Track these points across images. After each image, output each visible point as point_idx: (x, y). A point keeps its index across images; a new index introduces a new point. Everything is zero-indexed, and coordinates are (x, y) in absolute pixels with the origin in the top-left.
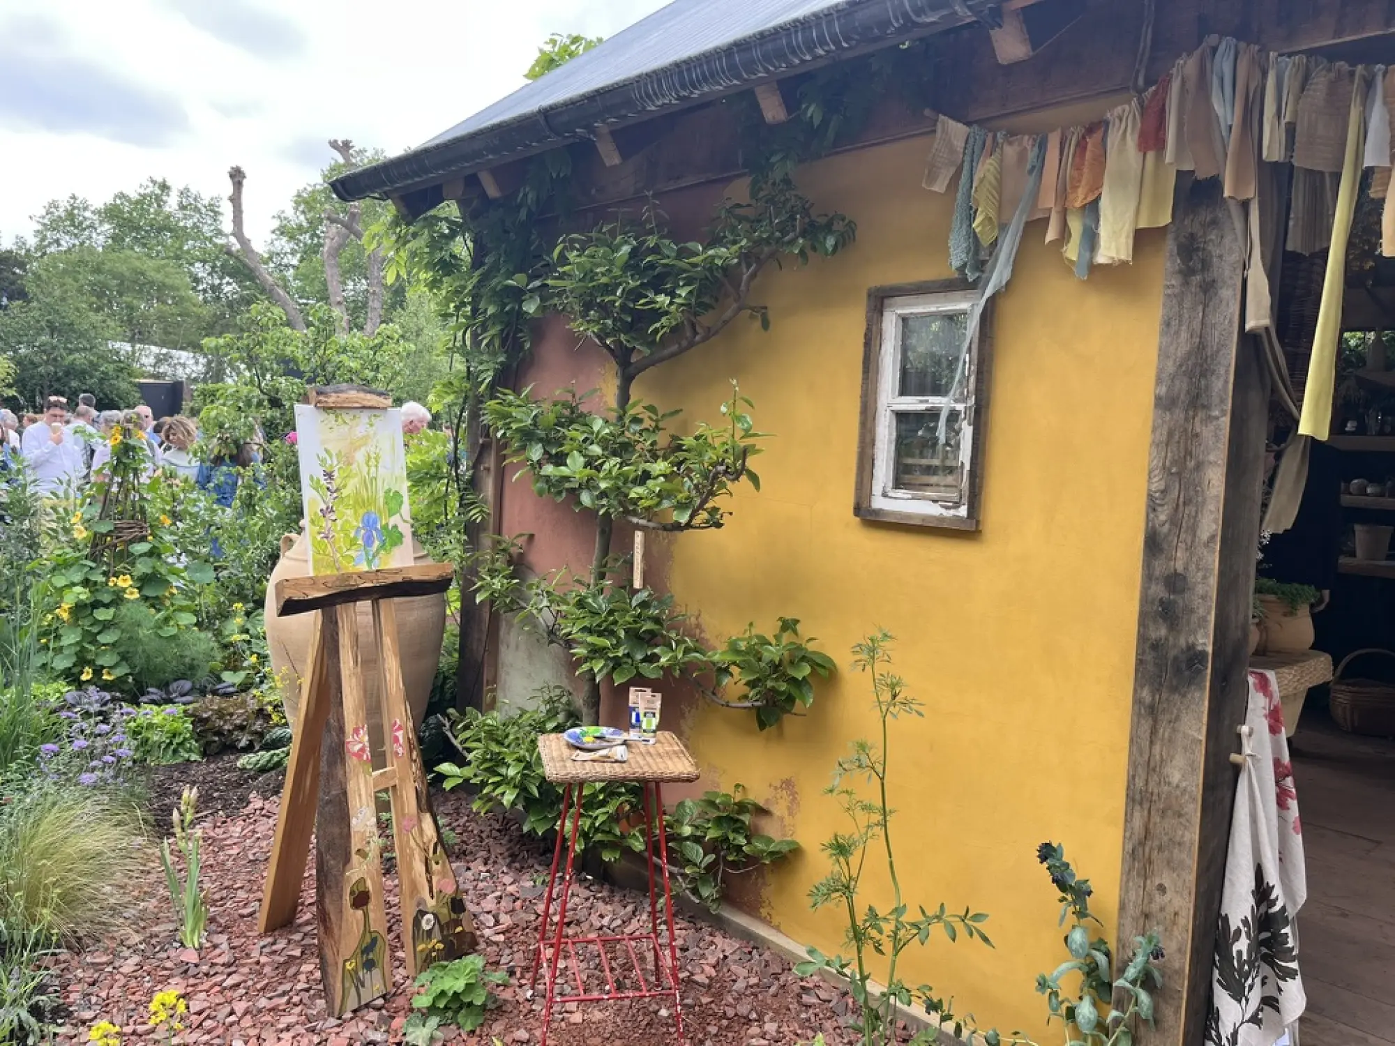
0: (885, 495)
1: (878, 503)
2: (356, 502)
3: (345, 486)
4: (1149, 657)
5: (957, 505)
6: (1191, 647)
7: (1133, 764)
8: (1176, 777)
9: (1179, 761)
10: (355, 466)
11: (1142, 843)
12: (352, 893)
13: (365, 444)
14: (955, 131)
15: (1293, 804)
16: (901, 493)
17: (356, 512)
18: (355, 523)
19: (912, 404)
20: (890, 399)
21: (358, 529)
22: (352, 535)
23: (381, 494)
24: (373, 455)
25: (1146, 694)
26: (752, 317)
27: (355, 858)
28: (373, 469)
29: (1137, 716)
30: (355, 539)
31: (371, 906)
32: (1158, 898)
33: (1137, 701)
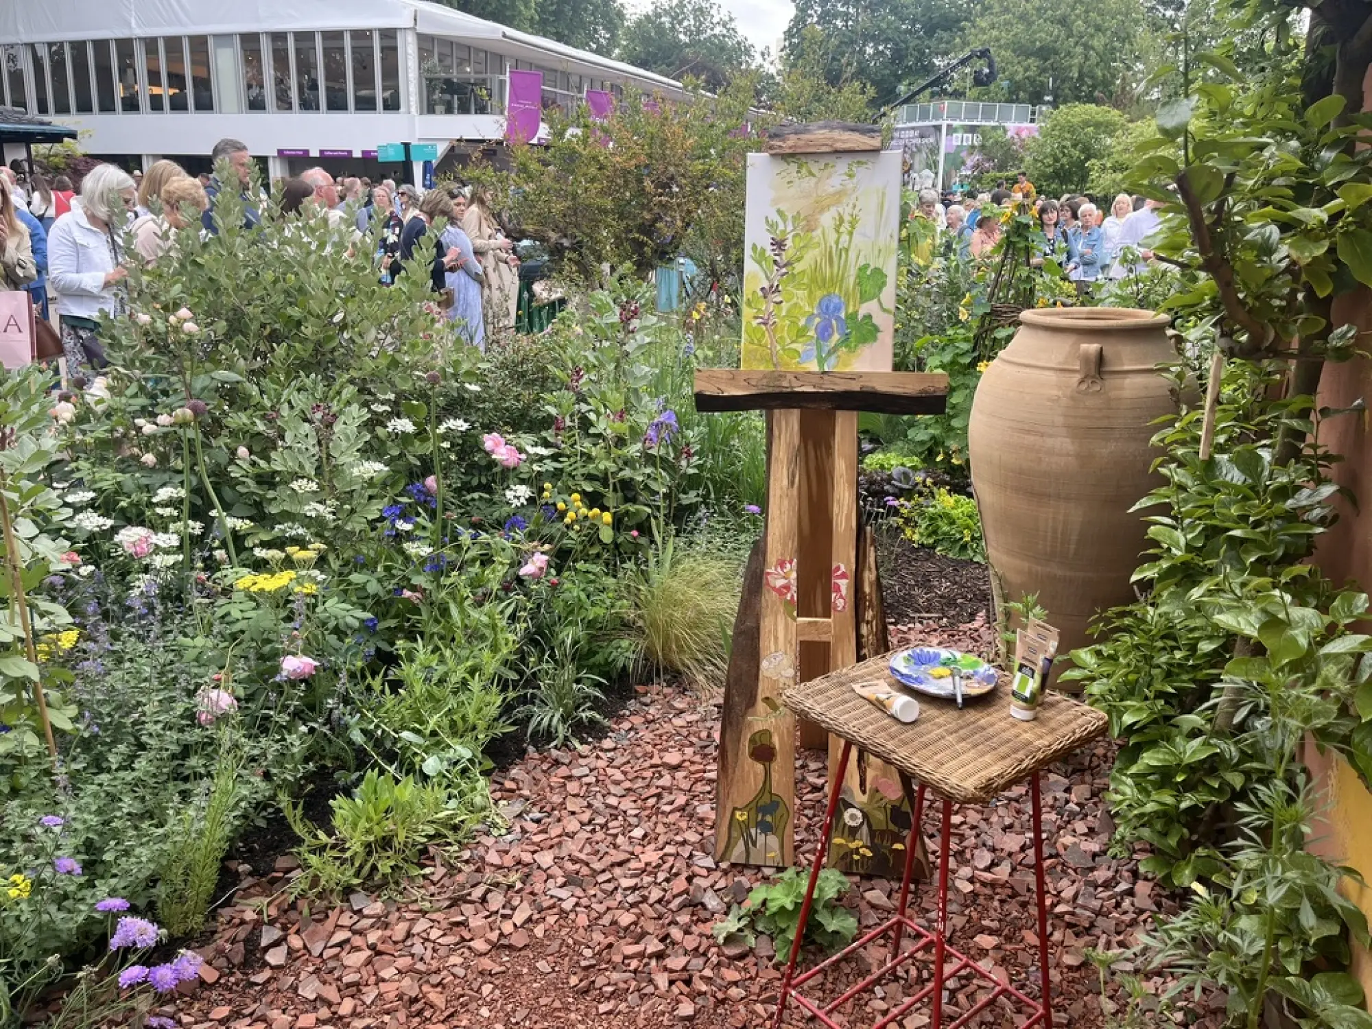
2: (813, 280)
3: (799, 260)
10: (819, 231)
12: (752, 741)
13: (838, 202)
17: (811, 293)
18: (807, 308)
21: (810, 318)
22: (802, 322)
23: (852, 272)
24: (847, 218)
27: (761, 706)
28: (845, 238)
30: (805, 328)
31: (775, 766)
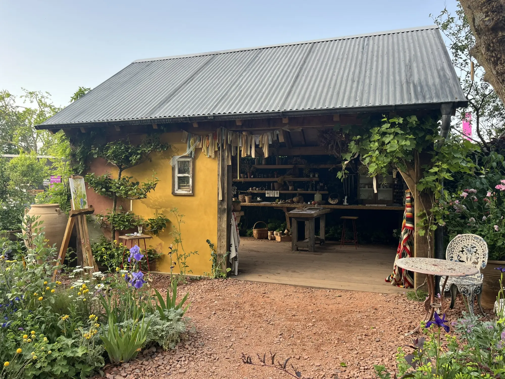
0: (177, 191)
1: (176, 192)
2: (79, 196)
3: (78, 193)
4: (219, 210)
5: (190, 191)
6: (224, 208)
7: (218, 226)
8: (223, 226)
9: (224, 224)
10: (79, 189)
11: (220, 237)
13: (79, 185)
14: (186, 133)
15: (238, 231)
16: (180, 190)
17: (79, 198)
18: (80, 200)
19: (181, 175)
20: (177, 175)
23: (83, 195)
24: (81, 187)
25: (219, 215)
26: (148, 160)
29: (218, 219)
30: (80, 203)
32: (222, 244)
33: (218, 217)
